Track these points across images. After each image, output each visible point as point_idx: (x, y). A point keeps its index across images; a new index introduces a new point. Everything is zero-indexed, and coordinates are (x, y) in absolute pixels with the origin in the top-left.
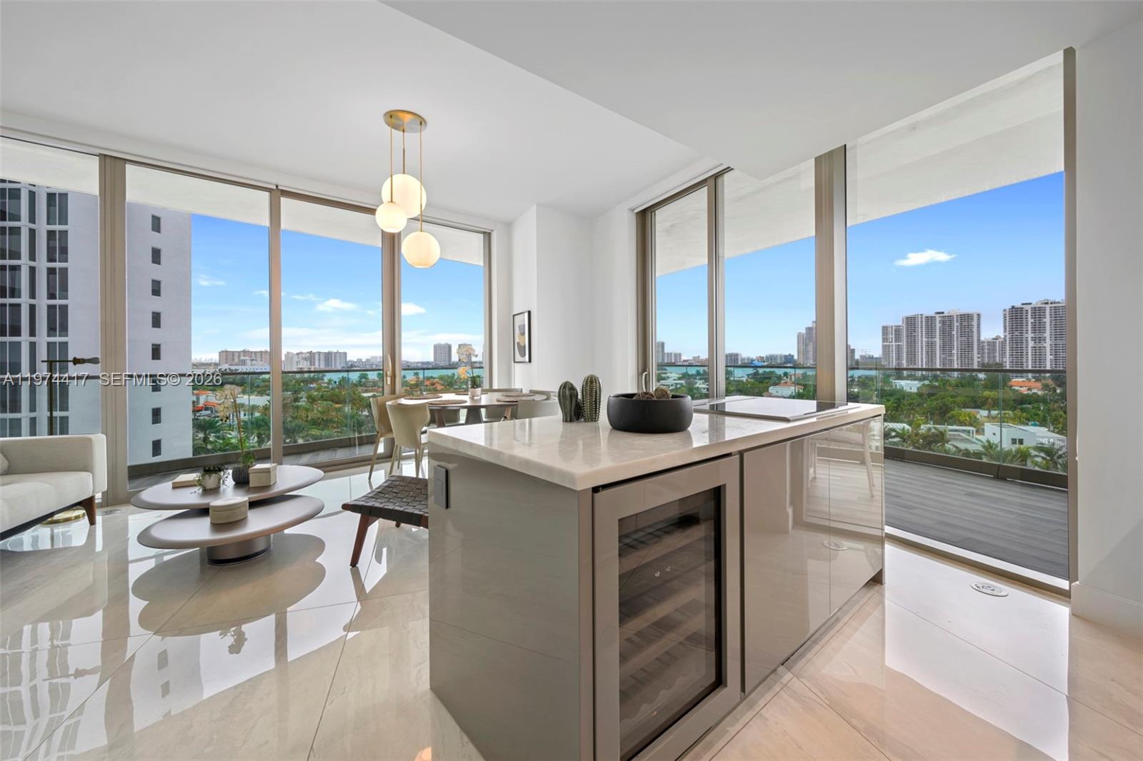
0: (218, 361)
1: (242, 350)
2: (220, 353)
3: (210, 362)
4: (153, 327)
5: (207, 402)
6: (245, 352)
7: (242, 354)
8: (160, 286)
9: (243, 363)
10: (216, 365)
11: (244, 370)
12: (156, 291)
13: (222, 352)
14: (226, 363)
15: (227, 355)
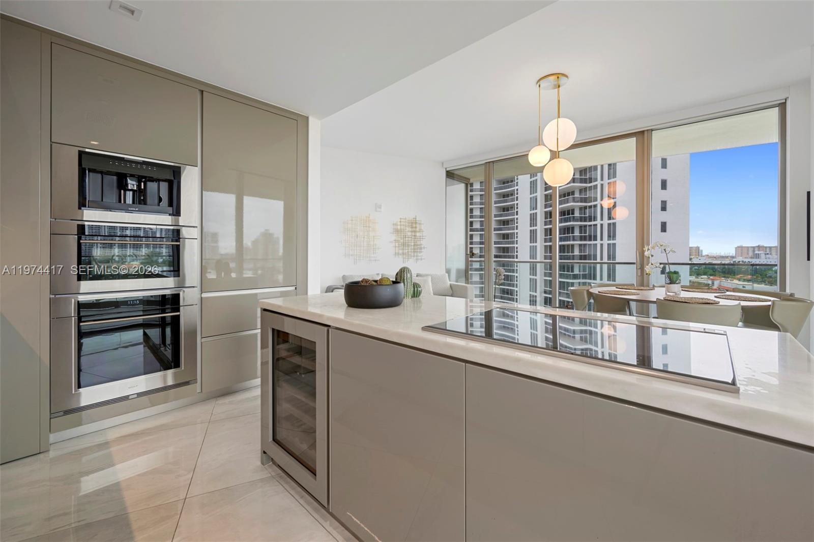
0: (734, 255)
1: (758, 245)
2: (736, 248)
3: (728, 255)
4: (662, 232)
5: (720, 286)
6: (759, 247)
7: (756, 249)
8: (666, 204)
9: (758, 256)
10: (733, 257)
11: (757, 263)
12: (664, 208)
13: (738, 247)
14: (742, 256)
15: (742, 250)
